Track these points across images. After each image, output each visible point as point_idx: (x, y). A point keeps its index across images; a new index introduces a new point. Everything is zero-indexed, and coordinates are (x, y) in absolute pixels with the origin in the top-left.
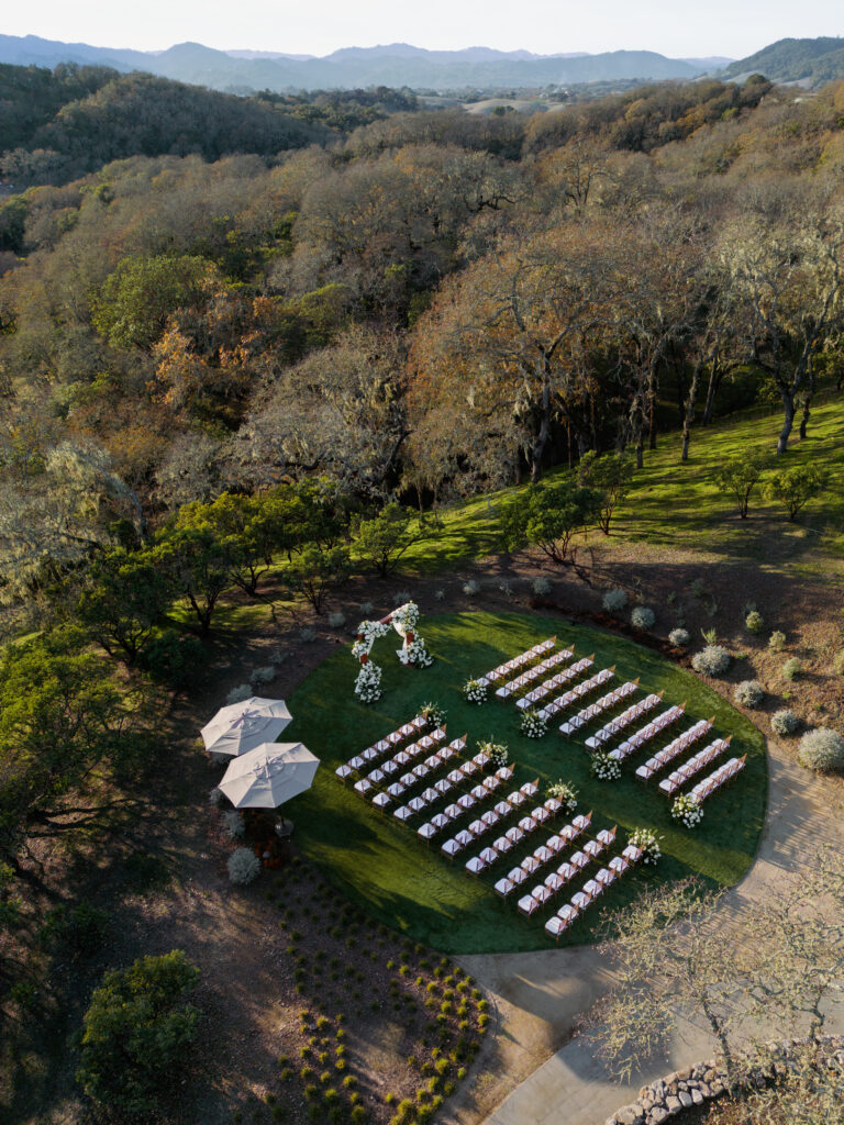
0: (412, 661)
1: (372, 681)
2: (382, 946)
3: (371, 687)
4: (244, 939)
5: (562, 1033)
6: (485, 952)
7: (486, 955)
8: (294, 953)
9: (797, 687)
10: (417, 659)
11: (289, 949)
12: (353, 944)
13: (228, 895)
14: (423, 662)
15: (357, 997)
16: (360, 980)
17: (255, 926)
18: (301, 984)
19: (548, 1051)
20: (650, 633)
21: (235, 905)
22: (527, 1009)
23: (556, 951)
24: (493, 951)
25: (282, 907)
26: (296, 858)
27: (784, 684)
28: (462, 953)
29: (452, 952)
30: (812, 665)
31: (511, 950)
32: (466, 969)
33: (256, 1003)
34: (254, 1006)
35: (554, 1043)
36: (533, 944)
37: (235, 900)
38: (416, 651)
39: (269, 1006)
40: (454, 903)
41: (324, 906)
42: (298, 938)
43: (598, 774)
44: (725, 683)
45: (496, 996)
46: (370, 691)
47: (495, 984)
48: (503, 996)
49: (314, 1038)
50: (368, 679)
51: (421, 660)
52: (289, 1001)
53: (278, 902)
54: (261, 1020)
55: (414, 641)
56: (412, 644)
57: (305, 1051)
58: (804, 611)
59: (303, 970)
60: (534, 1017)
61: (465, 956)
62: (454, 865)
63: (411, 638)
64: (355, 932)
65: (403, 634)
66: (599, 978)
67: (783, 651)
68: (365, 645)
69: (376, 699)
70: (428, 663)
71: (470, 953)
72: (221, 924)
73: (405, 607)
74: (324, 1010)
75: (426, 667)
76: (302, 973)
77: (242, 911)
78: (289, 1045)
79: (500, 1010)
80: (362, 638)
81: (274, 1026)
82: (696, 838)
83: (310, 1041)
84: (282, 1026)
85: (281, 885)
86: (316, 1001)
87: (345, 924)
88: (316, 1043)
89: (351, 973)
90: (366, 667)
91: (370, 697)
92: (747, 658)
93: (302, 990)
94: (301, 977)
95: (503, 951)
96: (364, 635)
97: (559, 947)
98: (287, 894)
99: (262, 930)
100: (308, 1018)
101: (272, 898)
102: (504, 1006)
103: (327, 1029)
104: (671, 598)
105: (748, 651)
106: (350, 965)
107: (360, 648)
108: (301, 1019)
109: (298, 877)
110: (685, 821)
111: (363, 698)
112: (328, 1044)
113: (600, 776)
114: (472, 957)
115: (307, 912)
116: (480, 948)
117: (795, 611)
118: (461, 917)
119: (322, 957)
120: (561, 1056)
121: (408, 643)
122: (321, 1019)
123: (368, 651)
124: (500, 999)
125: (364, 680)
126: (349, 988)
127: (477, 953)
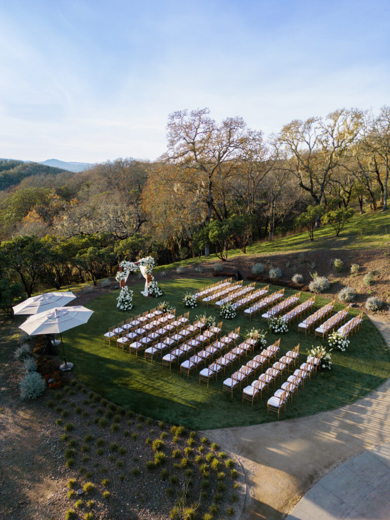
0: (151, 293)
1: (128, 297)
2: (140, 428)
3: (127, 301)
4: (26, 434)
5: (303, 479)
6: (223, 427)
7: (225, 429)
8: (66, 439)
9: (374, 288)
10: (154, 291)
11: (63, 436)
12: (116, 429)
13: (17, 408)
14: (157, 293)
15: (120, 465)
16: (123, 453)
17: (36, 426)
18: (70, 460)
19: (296, 496)
20: (280, 280)
21: (21, 414)
22: (268, 464)
23: (278, 422)
24: (229, 426)
25: (59, 410)
26: (73, 380)
27: (366, 288)
28: (205, 429)
29: (198, 429)
30: (379, 277)
31: (243, 424)
32: (210, 439)
33: (28, 480)
34: (26, 482)
35: (299, 488)
36: (259, 419)
37: (23, 410)
38: (153, 287)
39: (40, 481)
40: (194, 399)
41: (94, 407)
42: (70, 429)
43: (275, 329)
44: (331, 295)
45: (239, 457)
46: (126, 303)
47: (236, 448)
48: (245, 456)
49: (80, 501)
50: (125, 296)
51: (156, 292)
52: (58, 475)
53: (56, 408)
54: (31, 494)
55: (152, 281)
56: (151, 282)
57: (70, 514)
58: (363, 258)
59: (73, 450)
60: (275, 470)
61: (207, 431)
62: (190, 378)
63: (150, 279)
64: (118, 421)
65: (145, 276)
66: (318, 438)
67: (359, 275)
68: (124, 273)
69: (130, 308)
70: (160, 294)
71: (212, 428)
72: (8, 426)
73: (148, 258)
74: (90, 478)
75: (159, 296)
76: (72, 452)
77: (27, 417)
78: (55, 511)
79: (246, 467)
80: (122, 269)
81: (42, 496)
82: (350, 356)
83: (76, 505)
84: (50, 495)
85: (59, 397)
86: (83, 471)
87: (110, 416)
88: (81, 506)
89: (115, 449)
90: (124, 289)
91: (126, 307)
92: (338, 282)
93: (71, 465)
94: (70, 455)
95: (237, 425)
96: (123, 268)
97: (280, 420)
98: (65, 402)
99: (41, 428)
100: (74, 486)
101: (51, 406)
102: (248, 464)
103: (92, 492)
104: (288, 265)
105: (338, 279)
106: (113, 443)
107: (121, 275)
108: (69, 487)
109: (74, 392)
110: (339, 347)
111: (122, 307)
112: (93, 506)
113: (276, 331)
114: (214, 431)
115: (79, 412)
116: (219, 425)
117: (359, 259)
118: (199, 406)
119: (90, 440)
120: (309, 498)
121: (148, 282)
122: (87, 485)
123: (126, 278)
124: (243, 459)
125: (123, 297)
126: (113, 460)
127: (217, 428)
